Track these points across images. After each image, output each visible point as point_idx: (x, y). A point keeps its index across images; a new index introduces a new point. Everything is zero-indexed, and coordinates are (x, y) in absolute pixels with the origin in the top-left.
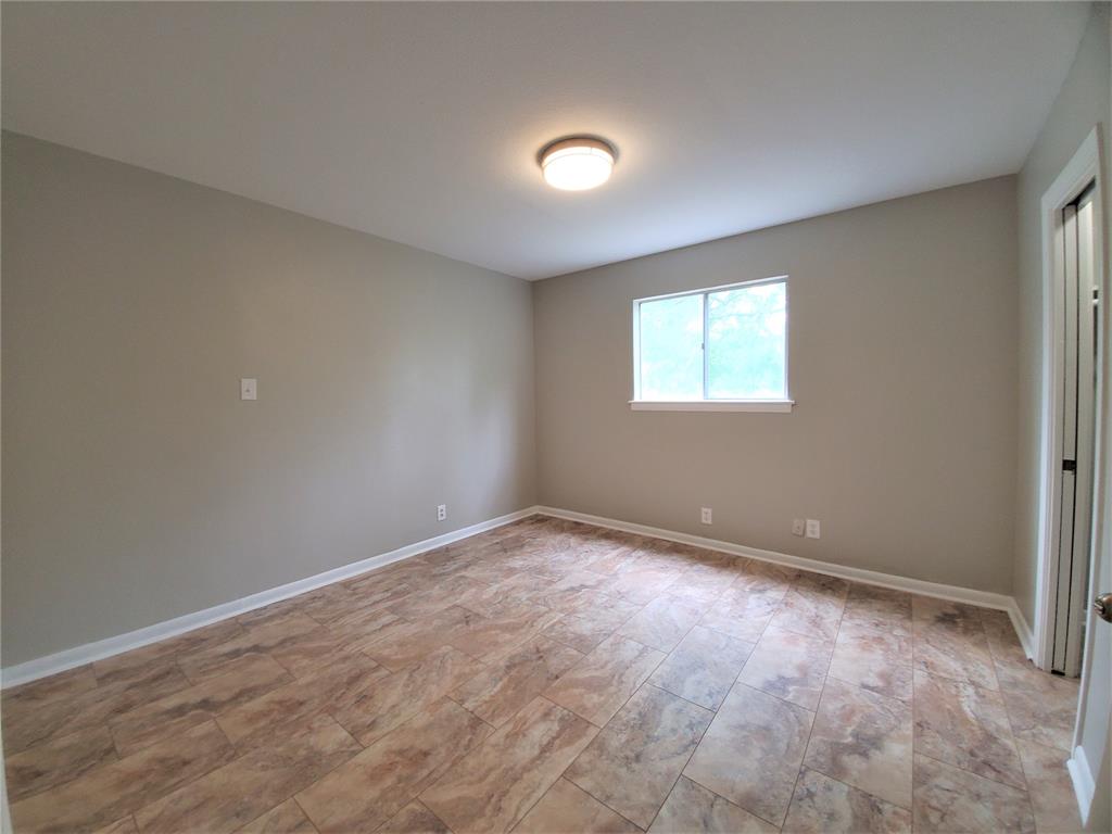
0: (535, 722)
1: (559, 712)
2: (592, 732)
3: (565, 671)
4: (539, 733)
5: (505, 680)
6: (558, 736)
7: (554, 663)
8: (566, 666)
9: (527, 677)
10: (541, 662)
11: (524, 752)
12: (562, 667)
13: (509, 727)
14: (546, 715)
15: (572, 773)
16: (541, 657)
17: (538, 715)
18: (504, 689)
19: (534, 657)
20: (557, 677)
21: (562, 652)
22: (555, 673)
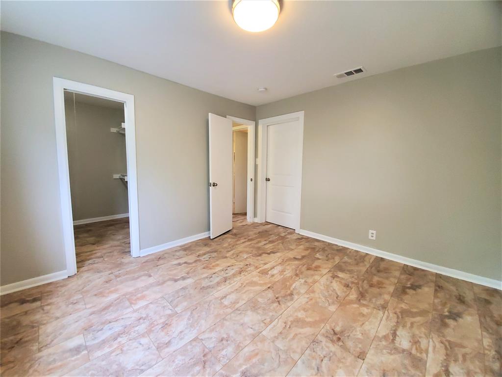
0: (276, 274)
1: (268, 276)
2: (258, 270)
3: (266, 290)
4: (275, 271)
5: (291, 289)
6: (269, 271)
7: (270, 294)
8: (264, 293)
9: (282, 289)
10: (277, 296)
11: (279, 268)
12: (267, 292)
13: (285, 273)
14: (273, 276)
15: (265, 264)
16: (277, 298)
17: (276, 276)
18: (291, 285)
19: (280, 299)
20: (269, 288)
21: (266, 300)
22: (269, 290)
